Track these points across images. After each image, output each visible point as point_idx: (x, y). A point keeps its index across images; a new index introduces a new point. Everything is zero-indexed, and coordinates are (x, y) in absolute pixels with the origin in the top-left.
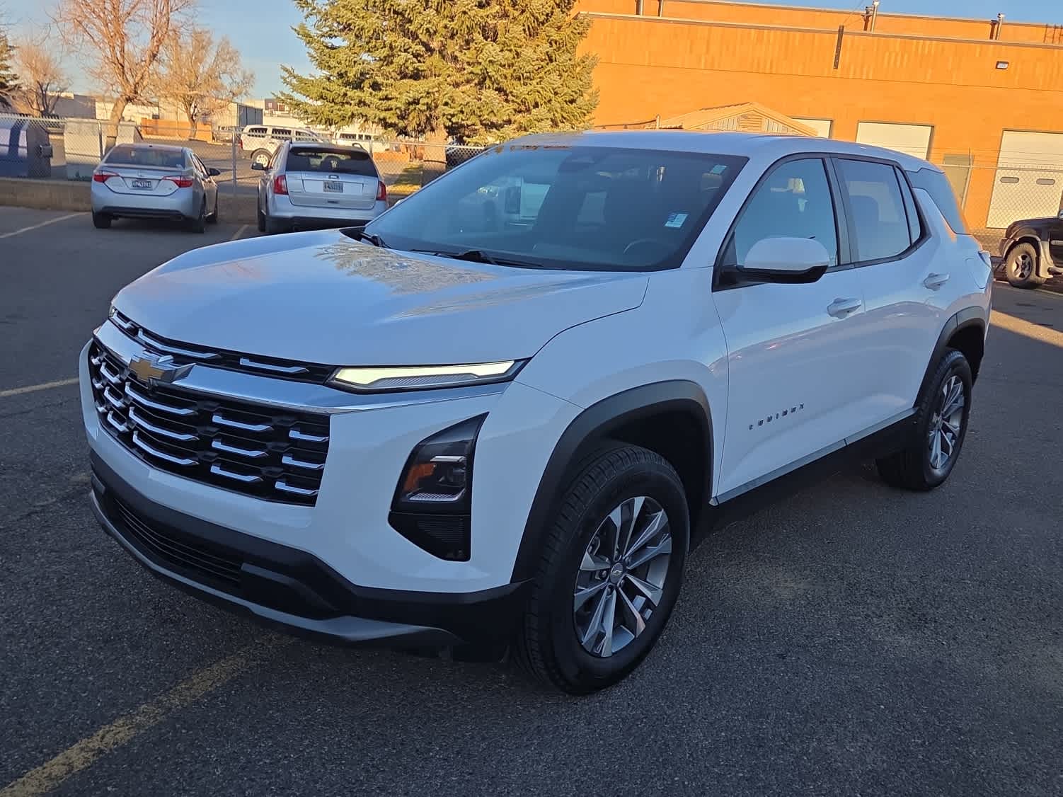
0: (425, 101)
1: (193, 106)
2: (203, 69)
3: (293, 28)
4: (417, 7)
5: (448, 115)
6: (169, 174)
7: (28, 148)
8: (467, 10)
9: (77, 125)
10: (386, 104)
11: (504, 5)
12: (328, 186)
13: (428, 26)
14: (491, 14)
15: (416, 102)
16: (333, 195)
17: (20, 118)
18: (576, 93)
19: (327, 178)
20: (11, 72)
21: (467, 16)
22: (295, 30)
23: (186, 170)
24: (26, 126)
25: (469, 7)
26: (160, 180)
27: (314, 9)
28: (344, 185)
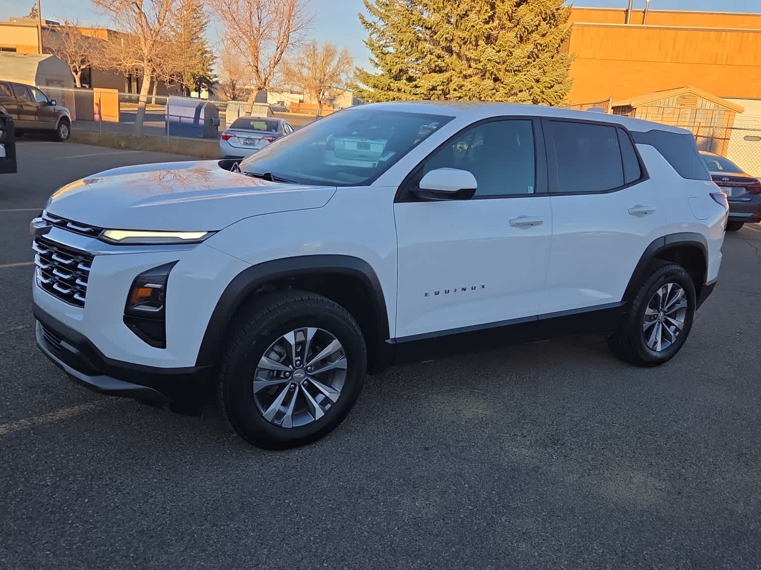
0: (442, 87)
1: (322, 93)
2: (329, 69)
3: (363, 41)
4: (440, 23)
5: (456, 97)
6: (267, 135)
7: (205, 120)
8: (474, 25)
9: (234, 105)
10: (414, 91)
11: (502, 20)
12: (360, 145)
13: (447, 36)
14: (492, 26)
15: (434, 88)
16: (363, 151)
17: (202, 101)
18: (553, 81)
19: (359, 141)
20: (214, 73)
21: (475, 29)
22: (365, 42)
23: (278, 133)
24: (205, 106)
25: (476, 22)
26: (260, 139)
27: (375, 28)
28: (371, 145)
